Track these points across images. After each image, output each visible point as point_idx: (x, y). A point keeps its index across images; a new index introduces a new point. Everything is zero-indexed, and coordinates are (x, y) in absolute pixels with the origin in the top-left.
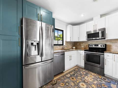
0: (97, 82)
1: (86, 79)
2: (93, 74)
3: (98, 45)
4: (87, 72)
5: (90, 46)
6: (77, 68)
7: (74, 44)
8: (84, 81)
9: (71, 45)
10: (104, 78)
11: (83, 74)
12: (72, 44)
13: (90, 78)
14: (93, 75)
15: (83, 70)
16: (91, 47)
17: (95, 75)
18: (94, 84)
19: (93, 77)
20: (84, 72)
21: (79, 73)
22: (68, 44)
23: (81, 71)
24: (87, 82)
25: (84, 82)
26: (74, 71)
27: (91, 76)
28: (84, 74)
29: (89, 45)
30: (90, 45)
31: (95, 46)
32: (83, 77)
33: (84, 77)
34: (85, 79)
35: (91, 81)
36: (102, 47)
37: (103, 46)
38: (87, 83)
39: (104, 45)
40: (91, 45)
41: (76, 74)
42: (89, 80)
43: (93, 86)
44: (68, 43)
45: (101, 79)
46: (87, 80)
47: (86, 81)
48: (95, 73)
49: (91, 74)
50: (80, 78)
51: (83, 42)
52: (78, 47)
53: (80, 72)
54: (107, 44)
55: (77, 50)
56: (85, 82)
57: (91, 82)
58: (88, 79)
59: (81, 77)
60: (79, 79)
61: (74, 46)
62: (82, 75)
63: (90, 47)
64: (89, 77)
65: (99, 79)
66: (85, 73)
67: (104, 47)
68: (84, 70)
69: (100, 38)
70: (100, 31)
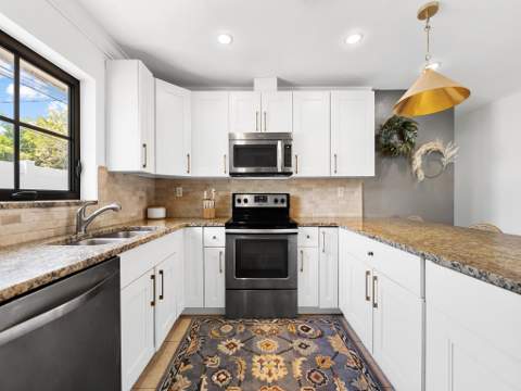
0: (299, 361)
1: (263, 377)
2: (266, 327)
3: (265, 200)
5: (239, 201)
6: (192, 332)
7: (157, 190)
9: (135, 199)
10: (301, 323)
11: (237, 354)
12: (144, 194)
13: (268, 357)
14: (271, 335)
15: (222, 329)
16: (242, 205)
17: (274, 325)
18: (300, 384)
19: (275, 344)
20: (234, 340)
21: (217, 359)
22: (121, 193)
23: (216, 342)
26: (186, 362)
28: (239, 348)
29: (234, 195)
30: (237, 197)
31: (256, 201)
32: (246, 378)
33: (249, 376)
34: (259, 380)
35: (281, 373)
36: (279, 205)
37: (283, 201)
39: (285, 197)
40: (242, 198)
41: (204, 378)
44: (116, 182)
45: (299, 334)
46: (269, 380)
48: (271, 318)
49: (262, 332)
51: (206, 183)
52: (182, 208)
53: (218, 353)
54: (291, 194)
55: (187, 226)
57: (285, 378)
59: (240, 383)
61: (158, 206)
62: (236, 368)
63: (237, 205)
64: (265, 354)
65: (296, 344)
66: (239, 345)
67: (285, 205)
68: (227, 329)
69: (280, 170)
70: (279, 143)
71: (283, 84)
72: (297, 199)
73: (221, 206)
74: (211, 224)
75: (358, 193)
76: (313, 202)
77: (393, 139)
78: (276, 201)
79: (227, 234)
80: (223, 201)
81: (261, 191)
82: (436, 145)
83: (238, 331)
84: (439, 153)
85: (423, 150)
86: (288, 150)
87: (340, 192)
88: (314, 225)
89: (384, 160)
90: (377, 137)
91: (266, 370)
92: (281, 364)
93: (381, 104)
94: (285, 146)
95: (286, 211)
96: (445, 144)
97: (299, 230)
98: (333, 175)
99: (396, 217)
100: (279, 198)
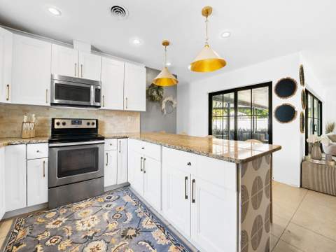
0: (107, 213)
1: (84, 229)
2: (82, 205)
3: (80, 123)
4: (65, 210)
5: (58, 124)
6: (17, 227)
8: (86, 237)
10: (107, 196)
11: (63, 225)
13: (87, 219)
14: (87, 207)
15: (47, 216)
16: (61, 126)
17: (89, 202)
18: (108, 223)
19: (90, 211)
20: (59, 219)
21: (47, 233)
23: (44, 224)
24: (96, 233)
25: (89, 239)
26: (18, 245)
27: (85, 213)
28: (64, 222)
29: (53, 120)
30: (56, 121)
31: (72, 124)
32: (73, 234)
33: (75, 232)
34: (82, 231)
35: (96, 222)
36: (91, 126)
37: (93, 124)
38: (97, 235)
39: (95, 122)
40: (61, 121)
41: (39, 246)
42: (93, 225)
43: (111, 226)
45: (105, 201)
46: (89, 228)
47: (90, 234)
48: (86, 199)
49: (80, 208)
50: (68, 243)
53: (47, 230)
54: (99, 119)
56: (91, 238)
57: (99, 224)
58: (89, 226)
59: (69, 238)
60: (68, 248)
62: (64, 232)
63: (56, 127)
64: (84, 218)
65: (104, 206)
66: (64, 220)
67: (95, 126)
68: (53, 214)
69: (92, 104)
70: (92, 87)
71: (95, 50)
72: (103, 123)
73: (40, 128)
74: (34, 141)
75: (138, 120)
76: (113, 125)
77: (154, 93)
78: (88, 124)
79: (50, 147)
80: (42, 124)
81: (77, 117)
82: (170, 99)
83: (61, 213)
84: (171, 102)
85: (165, 100)
86: (98, 92)
87: (129, 119)
88: (114, 138)
89: (150, 103)
90: (147, 91)
91: (86, 225)
92: (96, 218)
93: (148, 75)
94: (96, 90)
95: (96, 130)
96: (173, 99)
97: (105, 141)
98: (125, 109)
99: (155, 132)
100: (91, 122)
